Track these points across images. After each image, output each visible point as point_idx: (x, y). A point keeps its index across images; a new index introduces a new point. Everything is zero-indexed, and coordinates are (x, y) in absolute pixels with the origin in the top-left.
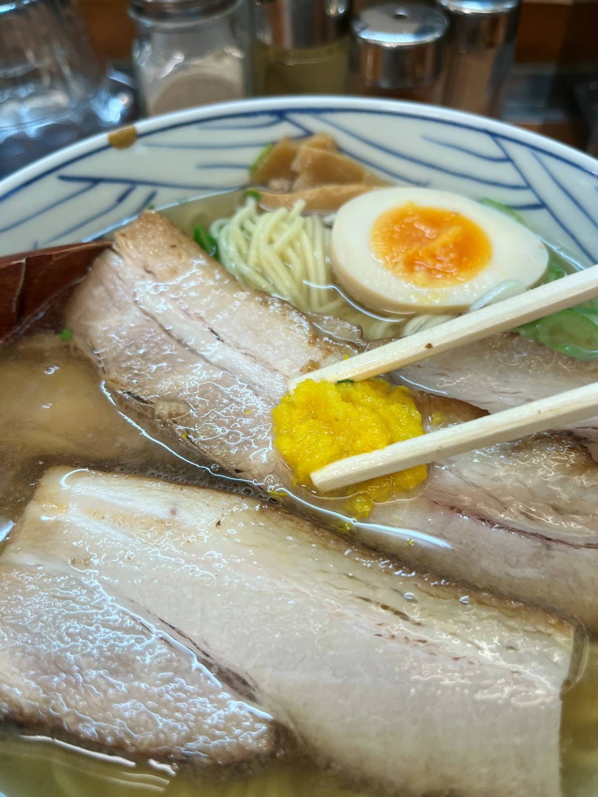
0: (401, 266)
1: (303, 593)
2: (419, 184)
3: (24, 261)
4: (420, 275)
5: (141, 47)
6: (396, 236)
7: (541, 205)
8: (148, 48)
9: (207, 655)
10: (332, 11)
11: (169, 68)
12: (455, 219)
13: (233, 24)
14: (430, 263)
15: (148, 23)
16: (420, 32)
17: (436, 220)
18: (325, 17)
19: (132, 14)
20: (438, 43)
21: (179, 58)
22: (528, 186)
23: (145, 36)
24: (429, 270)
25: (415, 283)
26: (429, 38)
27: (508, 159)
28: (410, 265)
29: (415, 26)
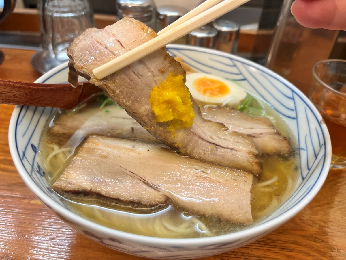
0: (202, 92)
1: (174, 166)
2: (207, 73)
3: (83, 84)
4: (208, 94)
6: (200, 84)
7: (245, 79)
9: (145, 180)
12: (218, 82)
14: (211, 92)
17: (213, 82)
22: (241, 74)
25: (206, 96)
27: (235, 66)
28: (205, 91)
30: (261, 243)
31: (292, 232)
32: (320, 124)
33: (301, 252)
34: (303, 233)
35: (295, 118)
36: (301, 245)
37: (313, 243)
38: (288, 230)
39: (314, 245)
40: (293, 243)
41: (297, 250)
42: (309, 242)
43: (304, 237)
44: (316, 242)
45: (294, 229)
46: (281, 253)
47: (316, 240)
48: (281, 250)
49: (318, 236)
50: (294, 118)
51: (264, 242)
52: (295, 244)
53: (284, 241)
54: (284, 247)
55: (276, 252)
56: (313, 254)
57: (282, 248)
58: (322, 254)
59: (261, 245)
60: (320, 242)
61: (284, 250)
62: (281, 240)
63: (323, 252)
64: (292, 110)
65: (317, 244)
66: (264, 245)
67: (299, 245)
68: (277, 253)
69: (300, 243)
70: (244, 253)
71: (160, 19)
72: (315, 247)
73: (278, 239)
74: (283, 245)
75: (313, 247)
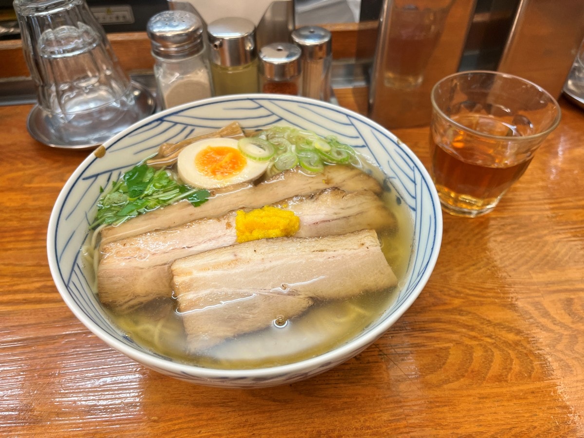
0: (210, 174)
4: (219, 176)
5: (158, 69)
6: (205, 162)
7: (281, 119)
8: (161, 70)
10: (248, 48)
11: (173, 79)
13: (202, 58)
14: (222, 170)
15: (161, 59)
16: (288, 56)
17: (221, 152)
18: (245, 51)
19: (153, 54)
20: (298, 61)
21: (177, 75)
22: (273, 114)
23: (160, 65)
24: (222, 173)
25: (217, 179)
26: (294, 59)
27: (261, 106)
28: (214, 172)
29: (286, 53)
30: (397, 329)
31: (433, 308)
32: (398, 145)
33: (444, 330)
34: (446, 307)
35: (365, 146)
36: (445, 322)
37: (458, 317)
38: (427, 307)
39: (459, 319)
40: (434, 322)
41: (440, 328)
42: (453, 317)
43: (446, 311)
44: (462, 315)
45: (434, 305)
46: (421, 336)
47: (462, 313)
48: (420, 332)
49: (464, 308)
50: (363, 146)
51: (400, 327)
52: (437, 322)
53: (423, 322)
54: (424, 328)
55: (415, 335)
56: (459, 330)
57: (421, 330)
58: (470, 328)
59: (397, 332)
60: (467, 315)
61: (424, 332)
62: (419, 321)
63: (470, 326)
64: (357, 137)
65: (464, 318)
66: (401, 330)
67: (441, 322)
68: (416, 337)
69: (443, 320)
70: (377, 345)
71: (216, 46)
72: (461, 321)
73: (416, 320)
74: (422, 326)
75: (458, 322)
